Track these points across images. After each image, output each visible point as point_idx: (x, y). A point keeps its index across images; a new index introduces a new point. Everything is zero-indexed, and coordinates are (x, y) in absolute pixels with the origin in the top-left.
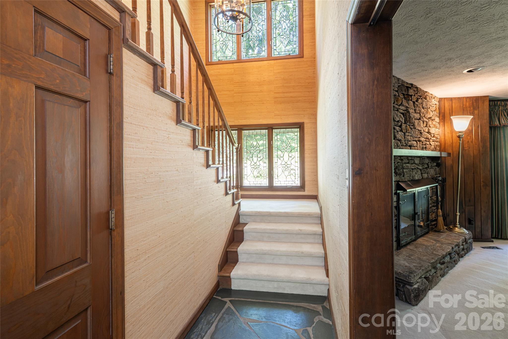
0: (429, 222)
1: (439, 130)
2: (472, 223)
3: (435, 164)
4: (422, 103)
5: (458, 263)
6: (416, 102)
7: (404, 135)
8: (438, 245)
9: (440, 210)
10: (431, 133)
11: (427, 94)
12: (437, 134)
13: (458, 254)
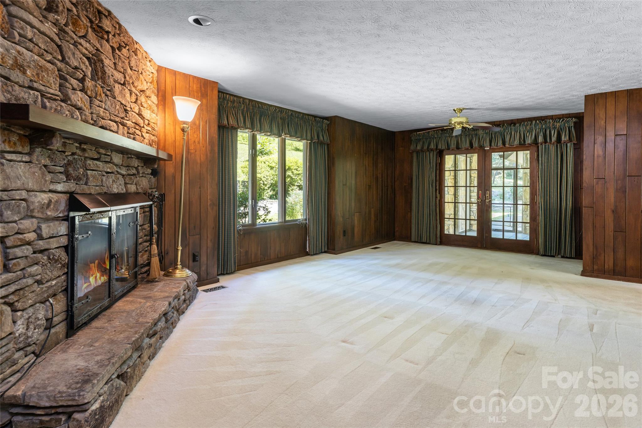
0: (137, 269)
1: (157, 117)
2: (197, 260)
3: (149, 171)
4: (128, 58)
5: (177, 325)
6: (117, 50)
7: (91, 101)
8: (148, 304)
9: (155, 246)
10: (144, 118)
11: (138, 47)
12: (153, 121)
13: (177, 311)
